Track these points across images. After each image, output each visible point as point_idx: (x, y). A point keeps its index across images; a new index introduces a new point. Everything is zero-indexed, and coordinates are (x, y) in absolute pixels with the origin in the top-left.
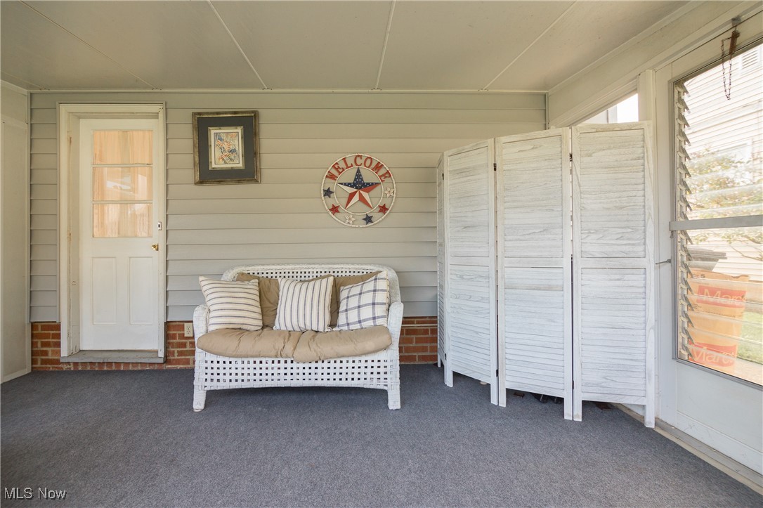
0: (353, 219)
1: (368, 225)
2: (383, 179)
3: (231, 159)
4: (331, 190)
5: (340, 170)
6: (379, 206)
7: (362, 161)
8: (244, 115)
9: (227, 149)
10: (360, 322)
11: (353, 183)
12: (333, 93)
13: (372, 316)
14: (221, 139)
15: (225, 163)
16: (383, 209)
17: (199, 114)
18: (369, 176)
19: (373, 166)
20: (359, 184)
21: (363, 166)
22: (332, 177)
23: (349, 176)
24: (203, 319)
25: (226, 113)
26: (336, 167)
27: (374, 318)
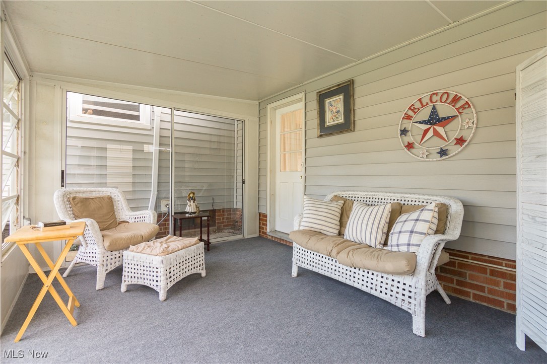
0: (427, 153)
1: (442, 158)
2: (460, 111)
3: (337, 118)
4: (407, 129)
5: (416, 110)
6: (456, 139)
7: (438, 98)
8: (344, 85)
9: (334, 111)
10: (398, 245)
11: (428, 120)
12: (410, 44)
13: (407, 243)
14: (331, 106)
15: (334, 121)
16: (460, 141)
17: (320, 92)
18: (444, 110)
19: (450, 100)
20: (435, 119)
21: (439, 103)
22: (408, 117)
23: (425, 114)
24: (298, 221)
25: (333, 87)
26: (412, 108)
27: (409, 245)
